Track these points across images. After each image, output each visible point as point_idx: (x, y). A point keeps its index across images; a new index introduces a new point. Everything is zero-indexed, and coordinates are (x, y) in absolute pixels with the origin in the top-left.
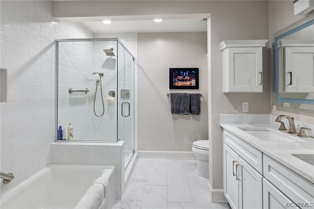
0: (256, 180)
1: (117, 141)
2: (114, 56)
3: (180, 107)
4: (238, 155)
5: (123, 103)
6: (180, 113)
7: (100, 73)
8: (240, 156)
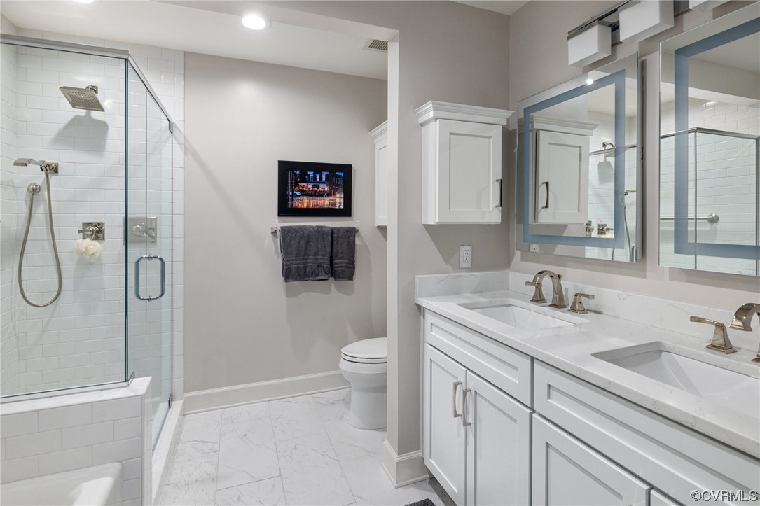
0: (515, 421)
1: (127, 381)
2: (103, 111)
3: (305, 263)
4: (465, 369)
5: (142, 258)
6: (307, 279)
7: (44, 162)
8: (469, 370)
